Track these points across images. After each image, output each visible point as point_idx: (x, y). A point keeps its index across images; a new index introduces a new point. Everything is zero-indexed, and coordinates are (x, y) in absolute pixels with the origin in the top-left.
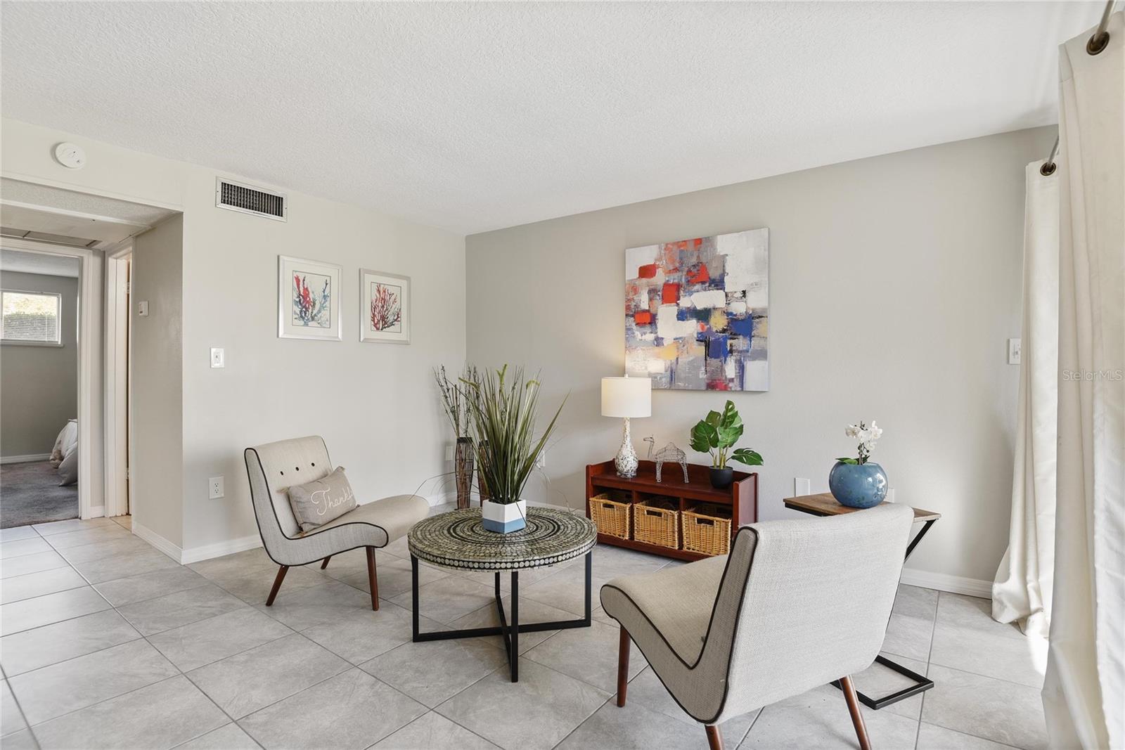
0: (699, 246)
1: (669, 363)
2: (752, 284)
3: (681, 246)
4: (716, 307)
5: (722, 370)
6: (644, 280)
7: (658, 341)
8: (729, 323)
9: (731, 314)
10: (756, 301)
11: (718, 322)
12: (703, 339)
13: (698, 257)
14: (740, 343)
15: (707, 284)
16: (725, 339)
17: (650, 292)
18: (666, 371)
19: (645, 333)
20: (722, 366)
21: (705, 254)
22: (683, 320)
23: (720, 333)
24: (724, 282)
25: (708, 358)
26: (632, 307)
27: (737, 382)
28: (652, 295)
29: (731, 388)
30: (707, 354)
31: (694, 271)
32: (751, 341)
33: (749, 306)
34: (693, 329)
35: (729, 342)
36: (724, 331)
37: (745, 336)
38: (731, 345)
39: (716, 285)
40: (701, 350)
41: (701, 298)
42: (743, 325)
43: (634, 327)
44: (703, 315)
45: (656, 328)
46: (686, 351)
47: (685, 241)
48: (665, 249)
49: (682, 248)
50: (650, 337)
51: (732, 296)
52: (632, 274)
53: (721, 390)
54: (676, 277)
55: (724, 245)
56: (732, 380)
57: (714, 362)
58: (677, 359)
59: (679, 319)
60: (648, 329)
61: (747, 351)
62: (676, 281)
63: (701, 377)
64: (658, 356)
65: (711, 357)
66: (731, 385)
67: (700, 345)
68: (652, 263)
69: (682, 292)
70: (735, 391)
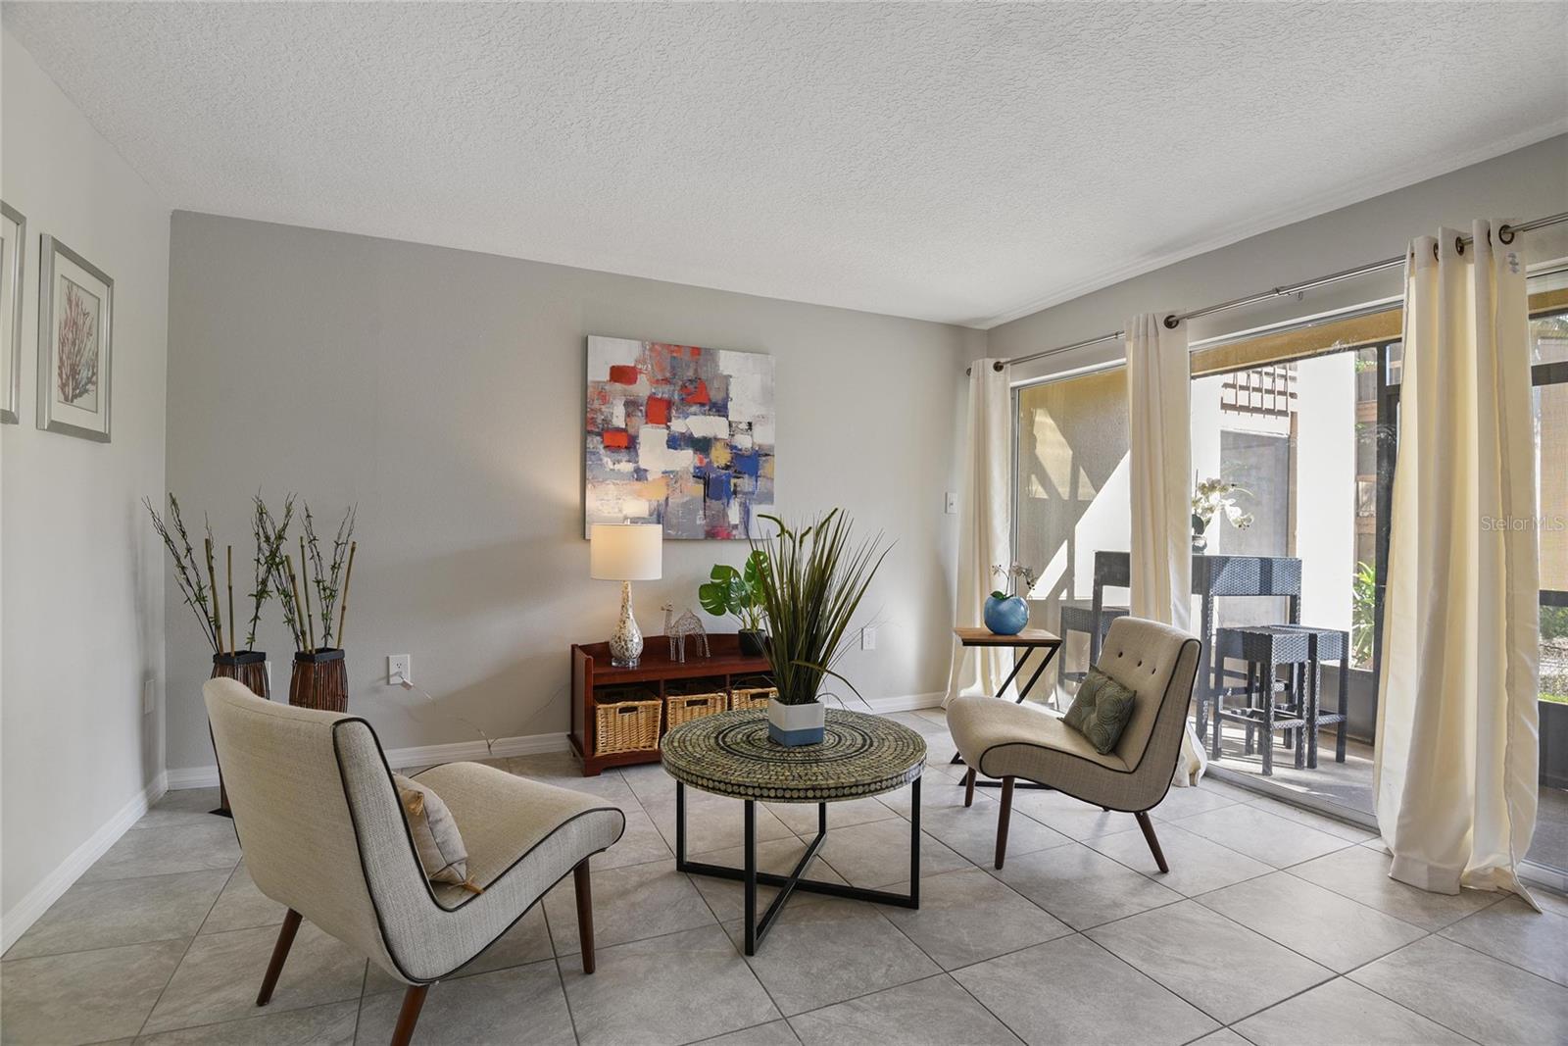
0: (698, 357)
1: (656, 504)
2: (758, 417)
3: (672, 352)
4: (719, 437)
5: (725, 515)
6: (618, 386)
7: (640, 474)
8: (732, 458)
9: (735, 447)
10: (762, 437)
11: (720, 457)
12: (701, 475)
13: (696, 370)
14: (745, 483)
15: (707, 408)
16: (729, 477)
17: (627, 404)
18: (651, 515)
19: (619, 462)
20: (724, 509)
21: (705, 368)
22: (676, 449)
23: (723, 469)
24: (727, 408)
25: (707, 500)
26: (599, 421)
27: (741, 528)
28: (630, 410)
29: (735, 536)
30: (706, 495)
31: (691, 387)
32: (756, 482)
33: (755, 440)
34: (689, 463)
35: (733, 481)
36: (727, 467)
37: (751, 475)
38: (735, 485)
39: (718, 411)
40: (698, 489)
41: (699, 424)
42: (749, 463)
43: (602, 451)
44: (702, 445)
45: (637, 455)
46: (678, 491)
47: (678, 346)
48: (651, 350)
49: (675, 354)
50: (626, 467)
51: (737, 427)
52: (599, 373)
53: (723, 539)
54: (666, 390)
55: (728, 363)
56: (735, 527)
57: (715, 504)
58: (667, 499)
59: (669, 447)
60: (623, 456)
61: (752, 493)
62: (666, 396)
63: (698, 522)
64: (639, 495)
65: (712, 499)
66: (734, 532)
67: (698, 483)
68: (633, 365)
69: (674, 412)
70: (740, 540)
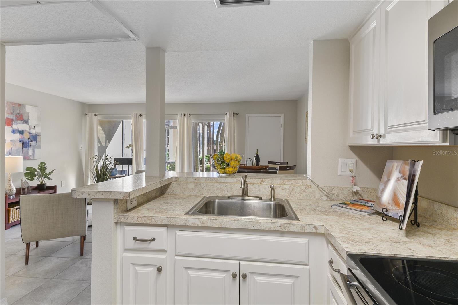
0: (20, 107)
1: (9, 149)
2: (37, 124)
4: (26, 130)
5: (28, 152)
8: (30, 136)
9: (31, 133)
10: (38, 130)
11: (26, 136)
12: (21, 141)
13: (20, 111)
14: (33, 143)
15: (23, 122)
16: (29, 141)
18: (7, 153)
21: (22, 110)
22: (14, 133)
23: (27, 139)
24: (28, 122)
31: (18, 115)
32: (36, 143)
33: (36, 131)
34: (18, 137)
35: (30, 143)
36: (29, 139)
37: (35, 141)
39: (26, 123)
41: (21, 126)
42: (35, 138)
44: (22, 132)
46: (15, 145)
47: (15, 103)
48: (7, 104)
49: (14, 106)
51: (31, 127)
53: (29, 159)
54: (11, 116)
55: (29, 109)
56: (31, 156)
57: (25, 149)
58: (12, 148)
59: (12, 133)
61: (35, 146)
62: (11, 118)
63: (21, 154)
65: (24, 148)
66: (31, 157)
67: (21, 143)
69: (13, 123)
70: (32, 159)
